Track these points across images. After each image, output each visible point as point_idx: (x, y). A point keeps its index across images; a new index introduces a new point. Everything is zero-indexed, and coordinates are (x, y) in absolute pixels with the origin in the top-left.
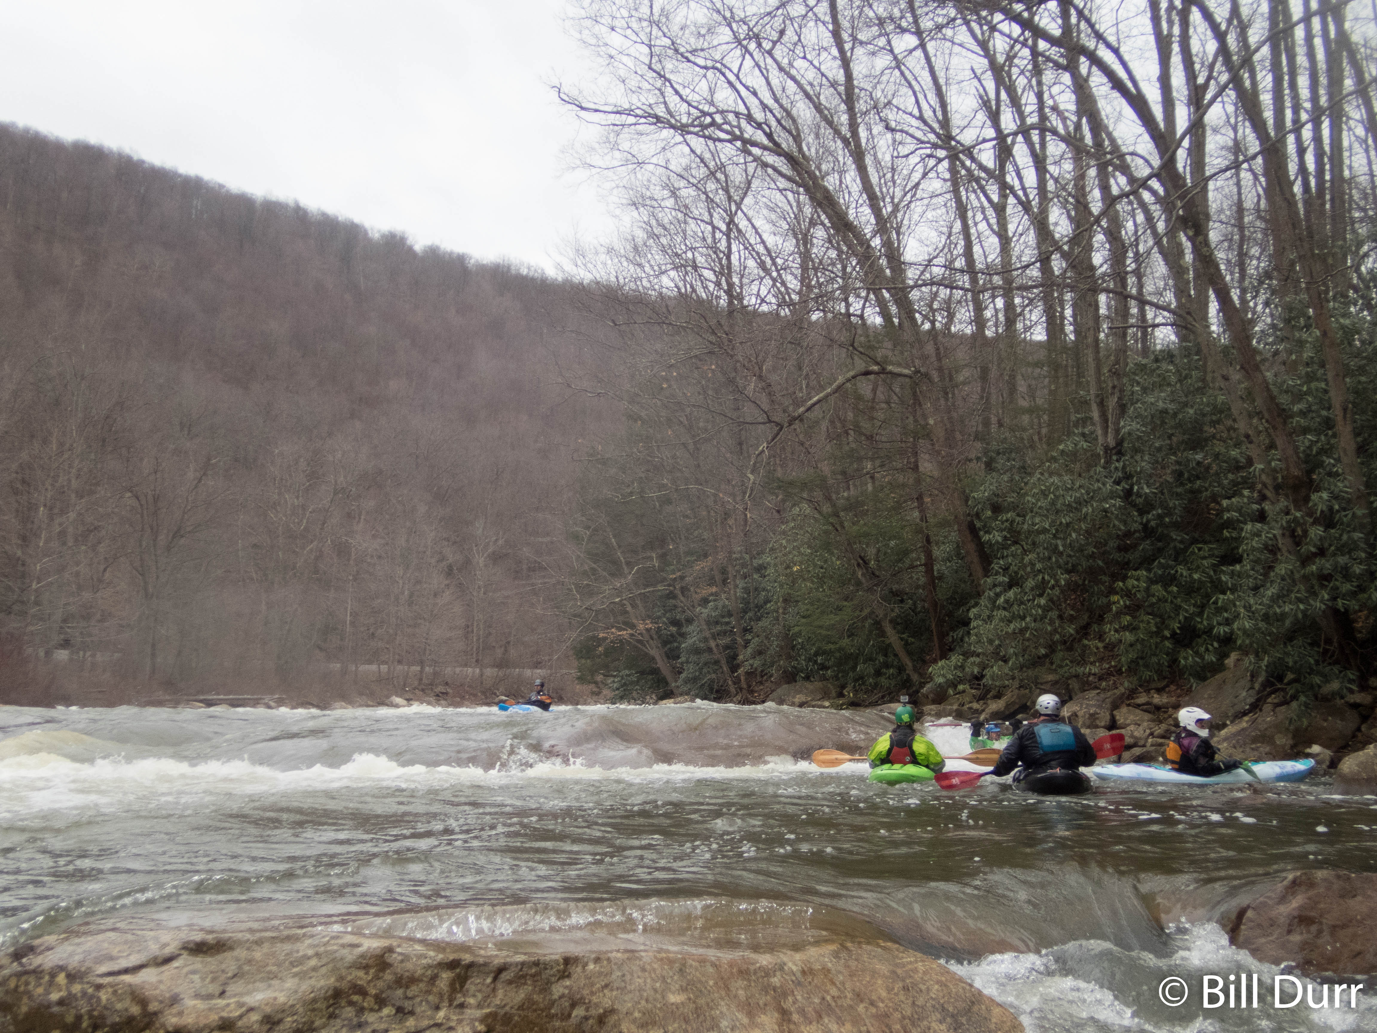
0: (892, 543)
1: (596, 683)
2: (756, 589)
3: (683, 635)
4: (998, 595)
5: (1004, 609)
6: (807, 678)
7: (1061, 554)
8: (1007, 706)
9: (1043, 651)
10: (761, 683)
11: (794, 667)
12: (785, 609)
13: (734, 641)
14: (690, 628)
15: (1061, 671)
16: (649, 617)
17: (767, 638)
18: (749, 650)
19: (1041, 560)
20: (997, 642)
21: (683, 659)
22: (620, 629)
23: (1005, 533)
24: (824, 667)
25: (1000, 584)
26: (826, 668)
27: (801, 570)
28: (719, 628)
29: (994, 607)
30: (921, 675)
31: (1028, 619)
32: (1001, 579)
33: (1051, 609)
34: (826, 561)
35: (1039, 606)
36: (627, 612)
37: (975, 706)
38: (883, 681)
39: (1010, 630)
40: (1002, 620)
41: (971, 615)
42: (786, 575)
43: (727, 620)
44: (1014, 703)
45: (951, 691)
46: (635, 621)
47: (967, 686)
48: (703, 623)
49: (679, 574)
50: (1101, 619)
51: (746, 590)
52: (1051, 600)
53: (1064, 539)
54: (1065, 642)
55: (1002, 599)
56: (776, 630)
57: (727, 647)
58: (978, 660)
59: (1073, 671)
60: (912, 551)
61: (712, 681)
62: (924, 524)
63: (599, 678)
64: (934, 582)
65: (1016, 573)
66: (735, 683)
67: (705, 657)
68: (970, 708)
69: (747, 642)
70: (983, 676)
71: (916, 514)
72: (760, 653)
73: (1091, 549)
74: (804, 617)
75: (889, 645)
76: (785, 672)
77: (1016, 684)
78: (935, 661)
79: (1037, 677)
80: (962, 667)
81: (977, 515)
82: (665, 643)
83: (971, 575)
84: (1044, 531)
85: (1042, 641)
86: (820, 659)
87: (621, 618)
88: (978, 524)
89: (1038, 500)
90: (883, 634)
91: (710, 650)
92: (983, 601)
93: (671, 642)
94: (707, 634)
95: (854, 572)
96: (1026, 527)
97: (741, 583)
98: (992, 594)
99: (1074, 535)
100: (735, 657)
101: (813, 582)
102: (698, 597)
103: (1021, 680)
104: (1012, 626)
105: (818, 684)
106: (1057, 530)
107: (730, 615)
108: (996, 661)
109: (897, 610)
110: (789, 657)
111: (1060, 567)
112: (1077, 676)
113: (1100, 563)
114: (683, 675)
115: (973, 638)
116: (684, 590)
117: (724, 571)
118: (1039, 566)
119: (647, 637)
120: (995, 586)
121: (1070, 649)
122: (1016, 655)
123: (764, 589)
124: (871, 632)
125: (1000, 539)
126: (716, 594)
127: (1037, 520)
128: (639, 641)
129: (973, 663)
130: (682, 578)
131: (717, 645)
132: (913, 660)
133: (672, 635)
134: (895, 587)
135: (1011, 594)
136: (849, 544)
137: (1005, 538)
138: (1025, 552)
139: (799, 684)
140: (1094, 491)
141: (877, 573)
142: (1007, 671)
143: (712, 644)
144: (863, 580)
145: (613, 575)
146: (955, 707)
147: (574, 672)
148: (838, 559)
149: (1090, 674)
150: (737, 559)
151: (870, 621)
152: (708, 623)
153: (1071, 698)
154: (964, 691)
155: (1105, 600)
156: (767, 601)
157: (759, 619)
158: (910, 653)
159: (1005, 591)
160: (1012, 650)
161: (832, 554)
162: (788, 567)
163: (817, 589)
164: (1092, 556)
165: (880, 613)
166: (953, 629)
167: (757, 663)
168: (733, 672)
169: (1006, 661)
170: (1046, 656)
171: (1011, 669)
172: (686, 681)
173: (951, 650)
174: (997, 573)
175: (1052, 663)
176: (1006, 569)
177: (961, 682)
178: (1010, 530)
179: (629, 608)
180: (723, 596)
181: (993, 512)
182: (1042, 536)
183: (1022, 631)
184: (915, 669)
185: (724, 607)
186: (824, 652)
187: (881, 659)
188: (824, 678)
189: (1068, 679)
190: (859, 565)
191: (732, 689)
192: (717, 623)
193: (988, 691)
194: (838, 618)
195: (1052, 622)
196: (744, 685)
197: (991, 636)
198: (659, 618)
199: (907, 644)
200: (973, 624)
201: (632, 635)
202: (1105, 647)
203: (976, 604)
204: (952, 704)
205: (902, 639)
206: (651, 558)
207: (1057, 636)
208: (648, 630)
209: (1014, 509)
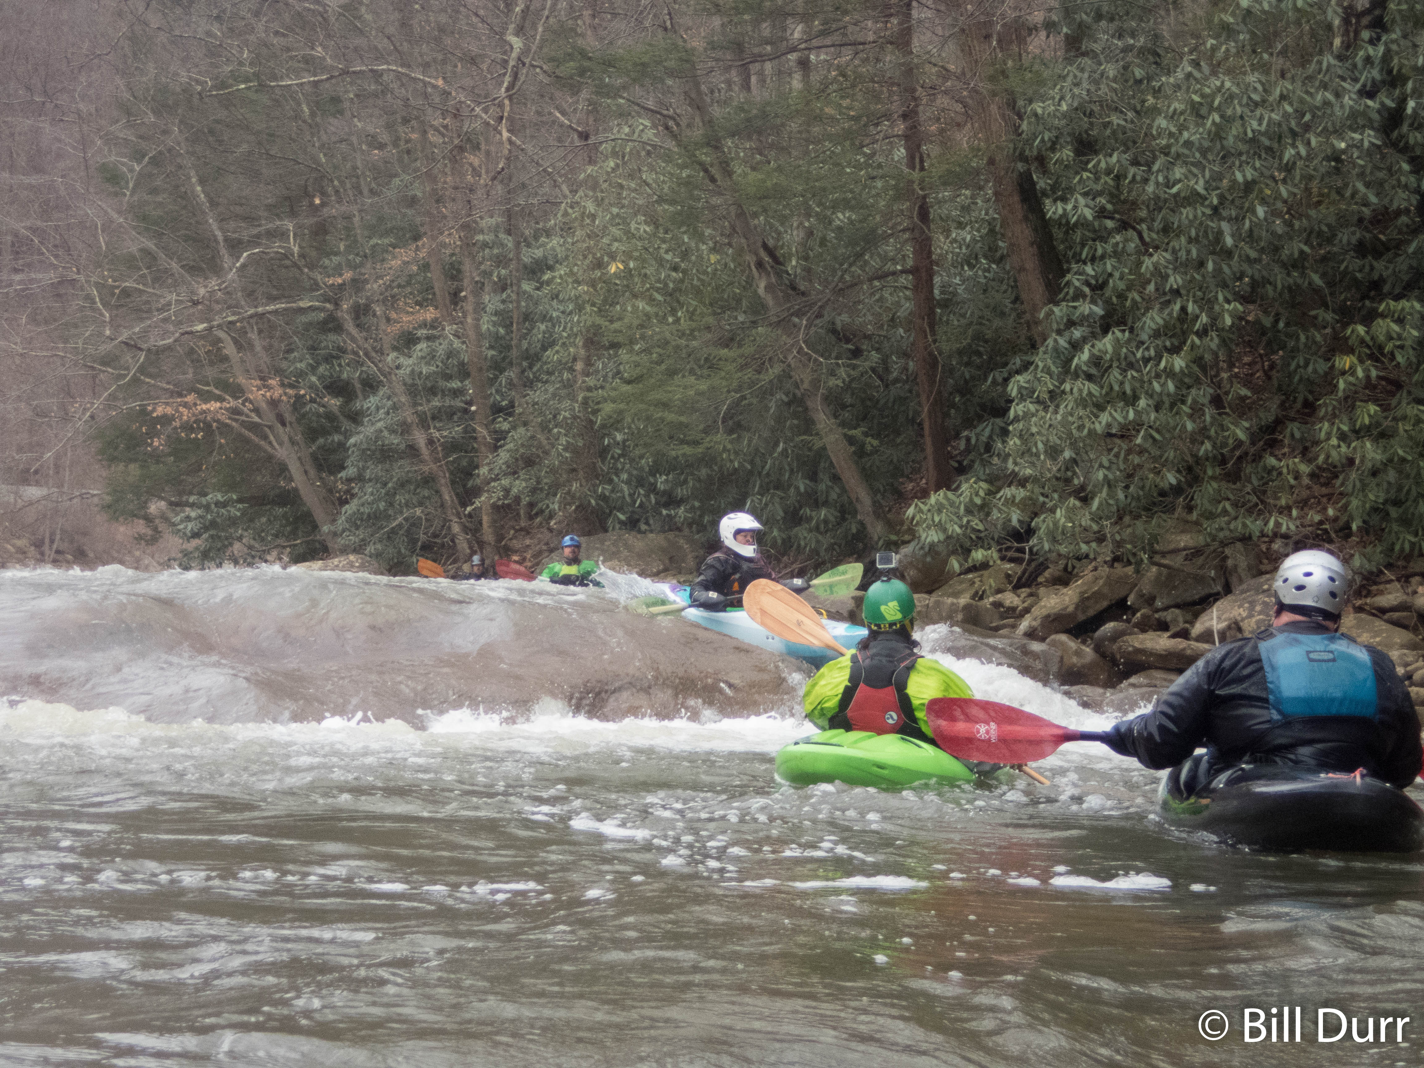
0: (841, 218)
1: (148, 519)
2: (527, 317)
3: (356, 418)
4: (1076, 346)
5: (1089, 377)
6: (632, 524)
7: (1228, 254)
8: (1083, 602)
9: (1171, 478)
10: (527, 532)
11: (603, 498)
12: (589, 363)
13: (470, 434)
14: (372, 401)
15: (1210, 526)
16: (279, 372)
17: (545, 427)
18: (504, 456)
19: (1180, 265)
20: (1067, 454)
21: (351, 471)
22: (206, 397)
23: (1102, 200)
24: (671, 500)
25: (1084, 319)
26: (678, 503)
27: (628, 273)
28: (436, 402)
29: (1066, 370)
30: (892, 526)
31: (1142, 403)
32: (1085, 308)
33: (1198, 381)
34: (685, 255)
35: (1169, 373)
36: (226, 359)
37: (1010, 599)
38: (803, 534)
39: (1099, 428)
40: (1082, 402)
41: (1013, 389)
42: (593, 284)
43: (455, 384)
44: (1097, 596)
45: (955, 564)
46: (242, 380)
47: (993, 554)
48: (399, 389)
49: (348, 275)
50: (1309, 409)
51: (504, 318)
52: (1198, 361)
53: (1238, 220)
54: (1223, 461)
55: (1085, 355)
56: (566, 409)
57: (452, 447)
58: (1020, 493)
59: (1237, 526)
60: (886, 237)
61: (414, 523)
62: (916, 175)
63: (157, 506)
64: (931, 313)
65: (1122, 296)
66: (465, 529)
67: (401, 469)
68: (997, 605)
69: (500, 437)
70: (1030, 532)
71: (900, 152)
72: (529, 462)
73: (1296, 247)
74: (629, 382)
75: (822, 453)
76: (580, 508)
77: (1106, 552)
78: (924, 494)
79: (1154, 538)
80: (984, 509)
81: (1041, 160)
82: (312, 434)
83: (1017, 299)
84: (1193, 198)
85: (1171, 454)
86: (661, 482)
87: (210, 372)
88: (1042, 183)
89: (1182, 128)
90: (808, 425)
91: (412, 451)
92: (1042, 359)
93: (325, 432)
94: (408, 415)
95: (750, 282)
96: (1150, 188)
97: (492, 301)
98: (1062, 342)
99: (1261, 211)
100: (468, 472)
101: (651, 300)
102: (394, 329)
103: (1119, 544)
104: (1105, 418)
105: (656, 539)
106: (1222, 198)
107: (464, 373)
108: (1063, 498)
109: (842, 372)
110: (594, 474)
111: (1224, 285)
112: (1245, 539)
113: (1317, 280)
114: (350, 509)
115: (1013, 442)
116: (360, 312)
117: (454, 273)
118: (1175, 280)
119: (270, 417)
120: (1071, 323)
121: (1233, 476)
122: (1110, 484)
123: (544, 318)
124: (780, 420)
125: (1089, 214)
126: (434, 325)
127: (1178, 172)
128: (254, 427)
129: (1011, 502)
130: (357, 284)
131: (431, 442)
132: (874, 491)
133: (330, 417)
134: (843, 319)
135: (1106, 344)
136: (741, 215)
137: (1102, 213)
138: (1146, 248)
139: (612, 536)
140: (1314, 109)
141: (802, 286)
142: (1086, 521)
143: (420, 438)
144: (770, 301)
145: (193, 269)
146: (963, 600)
147: (97, 492)
148: (713, 250)
149: (1276, 535)
150: (485, 245)
151: (780, 396)
152: (412, 390)
153: (1228, 590)
154: (984, 566)
155: (1322, 367)
156: (547, 345)
157: (529, 384)
158: (868, 476)
159: (1094, 336)
160: (1100, 475)
161: (700, 237)
162: (599, 265)
163: (663, 320)
164: (1298, 264)
165: (805, 377)
166: (969, 423)
167: (519, 486)
168: (464, 505)
169: (1086, 500)
170: (1177, 490)
171: (1097, 518)
172: (355, 522)
173: (962, 470)
174: (1079, 295)
175: (1190, 509)
176: (1098, 287)
177: (980, 541)
178: (1114, 197)
179: (230, 349)
180: (449, 329)
181: (1078, 153)
182: (1187, 212)
183: (1126, 433)
184: (879, 512)
185: (450, 354)
186: (673, 467)
187: (802, 484)
188: (671, 526)
189: (1224, 544)
190: (760, 265)
191: (462, 544)
192: (432, 391)
193: (1043, 567)
194: (703, 386)
195: (1197, 411)
196: (488, 534)
197: (1054, 439)
198: (301, 374)
199: (861, 453)
200: (1016, 410)
201: (235, 412)
202: (1312, 475)
203: (1026, 366)
204: (956, 595)
205: (851, 440)
206: (283, 235)
207: (1208, 446)
208: (274, 403)
209: (1126, 146)
